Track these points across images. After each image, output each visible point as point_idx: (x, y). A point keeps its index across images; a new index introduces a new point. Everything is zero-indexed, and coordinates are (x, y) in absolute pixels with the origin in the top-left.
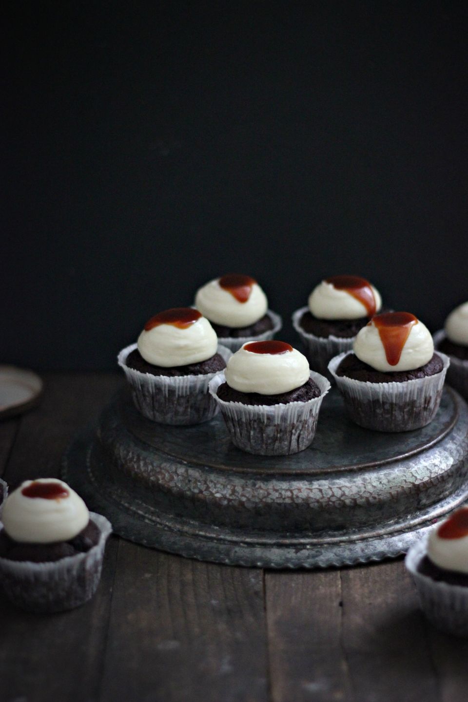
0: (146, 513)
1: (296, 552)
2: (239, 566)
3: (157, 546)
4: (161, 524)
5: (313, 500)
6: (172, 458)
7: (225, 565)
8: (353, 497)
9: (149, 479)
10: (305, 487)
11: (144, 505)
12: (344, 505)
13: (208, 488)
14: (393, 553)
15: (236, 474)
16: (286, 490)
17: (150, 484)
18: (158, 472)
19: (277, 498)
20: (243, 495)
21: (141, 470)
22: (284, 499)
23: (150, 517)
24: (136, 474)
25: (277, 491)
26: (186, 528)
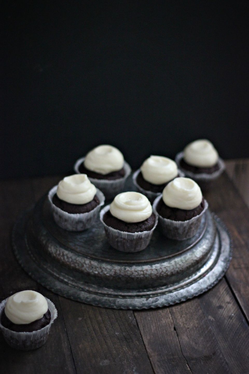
0: (69, 281)
1: (147, 300)
2: (121, 309)
3: (79, 300)
5: (154, 275)
6: (81, 255)
7: (114, 309)
8: (171, 271)
9: (71, 266)
10: (149, 268)
11: (66, 276)
12: (167, 275)
13: (102, 271)
14: (190, 296)
16: (141, 271)
17: (71, 268)
18: (75, 262)
19: (137, 275)
21: (65, 260)
22: (140, 275)
23: (71, 282)
24: (63, 262)
25: (136, 271)
26: (91, 289)
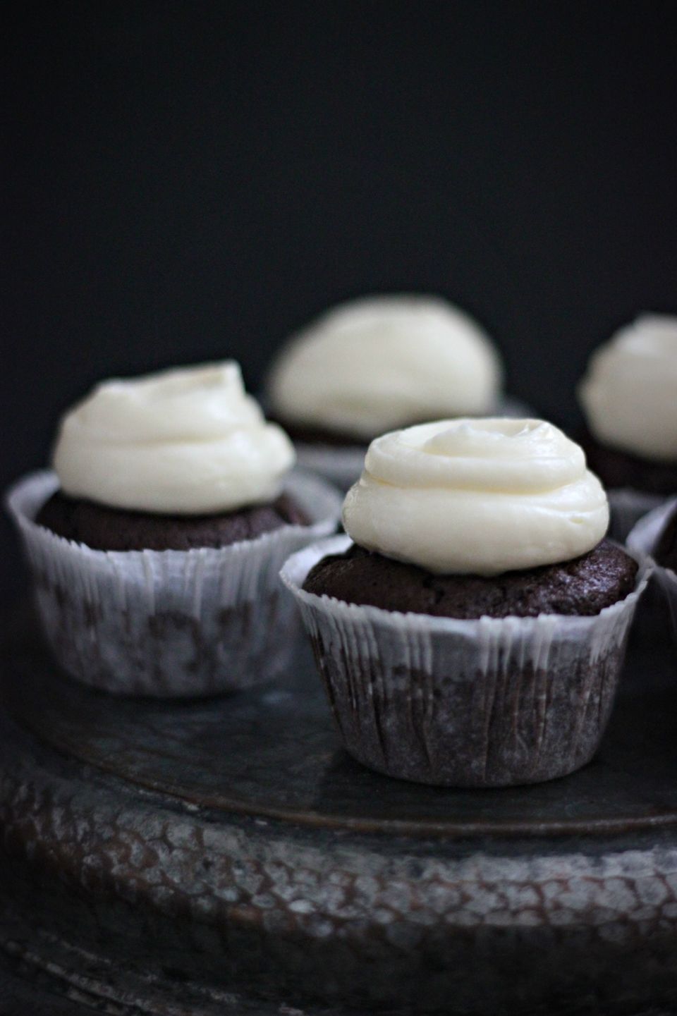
0: (71, 971)
4: (119, 1006)
6: (149, 794)
9: (81, 864)
10: (579, 874)
11: (67, 946)
13: (266, 885)
15: (357, 838)
17: (84, 881)
18: (110, 840)
19: (494, 911)
20: (382, 906)
22: (515, 913)
23: (84, 982)
25: (490, 888)
